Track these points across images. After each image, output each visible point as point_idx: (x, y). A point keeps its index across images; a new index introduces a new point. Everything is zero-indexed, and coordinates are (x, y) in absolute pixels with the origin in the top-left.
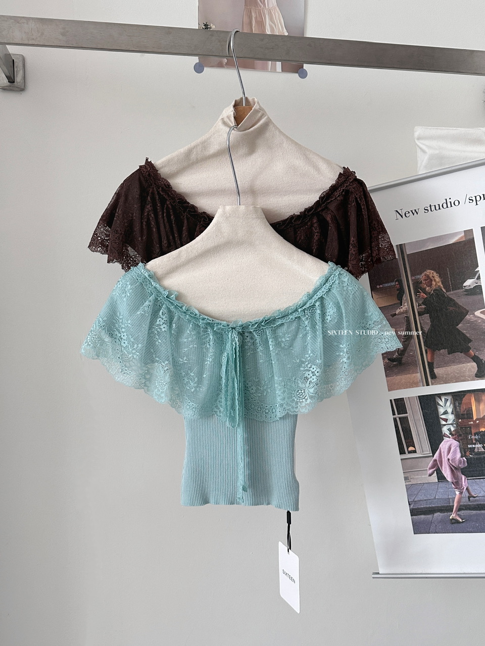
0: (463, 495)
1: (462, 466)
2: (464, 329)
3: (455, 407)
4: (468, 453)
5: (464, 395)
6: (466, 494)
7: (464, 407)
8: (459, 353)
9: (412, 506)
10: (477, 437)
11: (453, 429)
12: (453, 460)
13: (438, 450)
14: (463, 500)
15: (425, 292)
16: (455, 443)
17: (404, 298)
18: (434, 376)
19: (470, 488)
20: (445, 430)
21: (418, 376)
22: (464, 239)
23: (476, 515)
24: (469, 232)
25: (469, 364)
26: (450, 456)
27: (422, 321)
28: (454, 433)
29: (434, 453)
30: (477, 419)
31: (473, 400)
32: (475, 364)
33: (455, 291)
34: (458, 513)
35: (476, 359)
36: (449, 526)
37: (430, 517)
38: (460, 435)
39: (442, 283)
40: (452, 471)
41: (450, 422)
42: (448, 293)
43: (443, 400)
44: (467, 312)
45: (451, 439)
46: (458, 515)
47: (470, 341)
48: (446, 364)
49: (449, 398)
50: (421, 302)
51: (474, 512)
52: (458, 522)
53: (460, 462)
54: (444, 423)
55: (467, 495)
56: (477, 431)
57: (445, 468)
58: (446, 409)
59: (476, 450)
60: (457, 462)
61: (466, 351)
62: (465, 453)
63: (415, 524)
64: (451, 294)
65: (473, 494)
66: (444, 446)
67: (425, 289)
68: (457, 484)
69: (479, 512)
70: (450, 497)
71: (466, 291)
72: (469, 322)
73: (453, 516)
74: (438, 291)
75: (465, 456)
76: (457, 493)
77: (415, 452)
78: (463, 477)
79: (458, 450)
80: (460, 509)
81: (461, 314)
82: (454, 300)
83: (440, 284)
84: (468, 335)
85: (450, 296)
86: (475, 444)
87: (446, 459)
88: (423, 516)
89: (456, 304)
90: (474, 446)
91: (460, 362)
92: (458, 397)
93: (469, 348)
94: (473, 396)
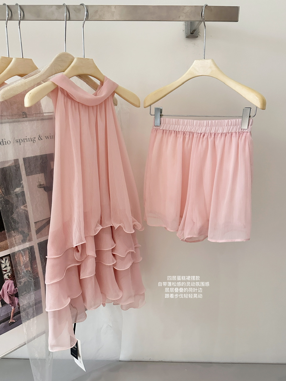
0: (16, 308)
1: (15, 293)
13: (2, 290)
16: (12, 281)
19: (19, 303)
20: (6, 277)
26: (8, 290)
40: (10, 297)
41: (8, 271)
46: (14, 319)
49: (8, 258)
54: (4, 272)
55: (18, 307)
57: (6, 297)
58: (6, 264)
60: (13, 291)
64: (7, 197)
68: (13, 303)
71: (16, 195)
73: (11, 321)
76: (13, 308)
78: (16, 298)
79: (13, 285)
80: (14, 316)
82: (9, 201)
87: (6, 292)
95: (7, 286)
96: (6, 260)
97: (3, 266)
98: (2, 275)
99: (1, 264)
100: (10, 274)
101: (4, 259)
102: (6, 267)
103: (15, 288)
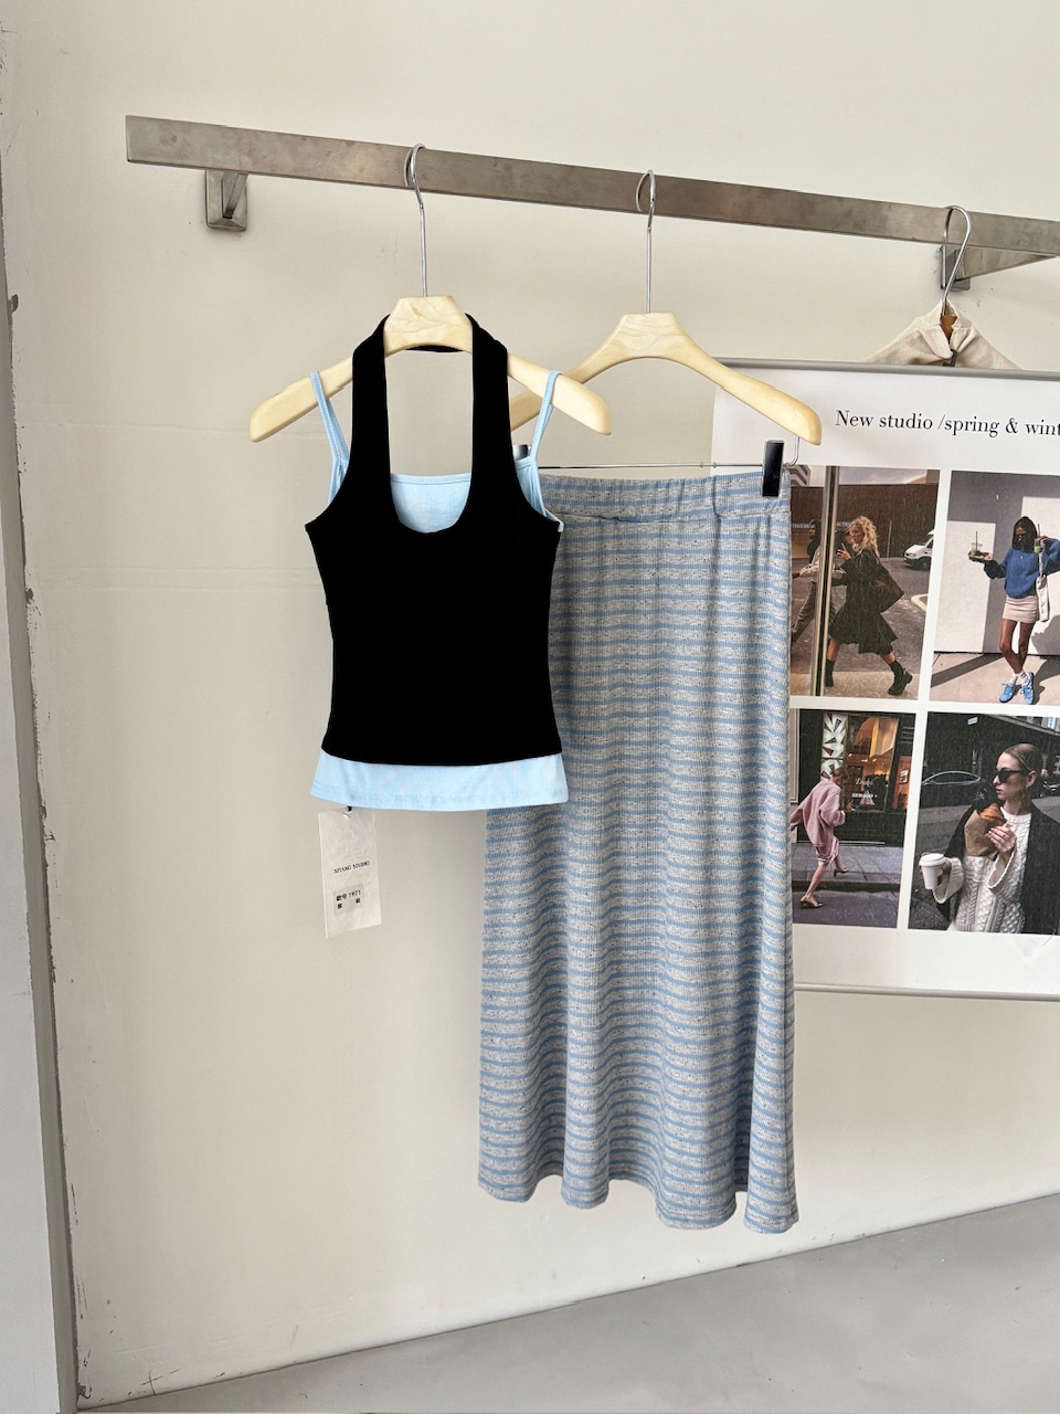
0: (828, 868)
1: (836, 823)
2: (890, 619)
3: (848, 734)
5: (866, 719)
6: (832, 866)
7: (860, 736)
8: (874, 655)
10: (868, 783)
11: (837, 766)
12: (827, 813)
13: (808, 797)
15: (850, 550)
16: (835, 789)
17: (817, 553)
18: (830, 683)
19: (840, 858)
20: (826, 767)
21: (807, 677)
22: (924, 482)
23: (840, 898)
24: (933, 474)
25: (883, 673)
26: (823, 807)
27: (834, 595)
28: (837, 772)
29: (801, 799)
30: (874, 757)
31: (876, 728)
32: (891, 675)
33: (892, 559)
34: (814, 893)
35: (896, 668)
38: (846, 777)
39: (878, 542)
40: (821, 829)
41: (835, 755)
42: (881, 559)
43: (834, 720)
44: (902, 594)
45: (830, 781)
46: (815, 896)
47: (895, 638)
48: (852, 667)
49: (844, 720)
50: (839, 565)
51: (838, 894)
52: (811, 906)
53: (836, 817)
54: (826, 755)
55: (834, 867)
56: (871, 774)
57: (812, 823)
58: (834, 735)
59: (862, 802)
60: (831, 817)
61: (884, 651)
62: (846, 804)
64: (886, 562)
65: (843, 867)
66: (817, 791)
67: (851, 545)
68: (823, 850)
69: (844, 894)
70: (808, 869)
71: (908, 561)
72: (900, 610)
74: (868, 552)
75: (845, 809)
76: (821, 864)
78: (835, 839)
79: (837, 799)
81: (893, 594)
82: (887, 572)
83: (874, 543)
84: (894, 629)
85: (884, 565)
87: (817, 811)
89: (888, 579)
90: (860, 795)
91: (873, 668)
92: (856, 719)
93: (891, 649)
94: (877, 722)
96: (839, 722)
97: (827, 736)
99: (825, 730)
102: (833, 741)
103: (840, 809)
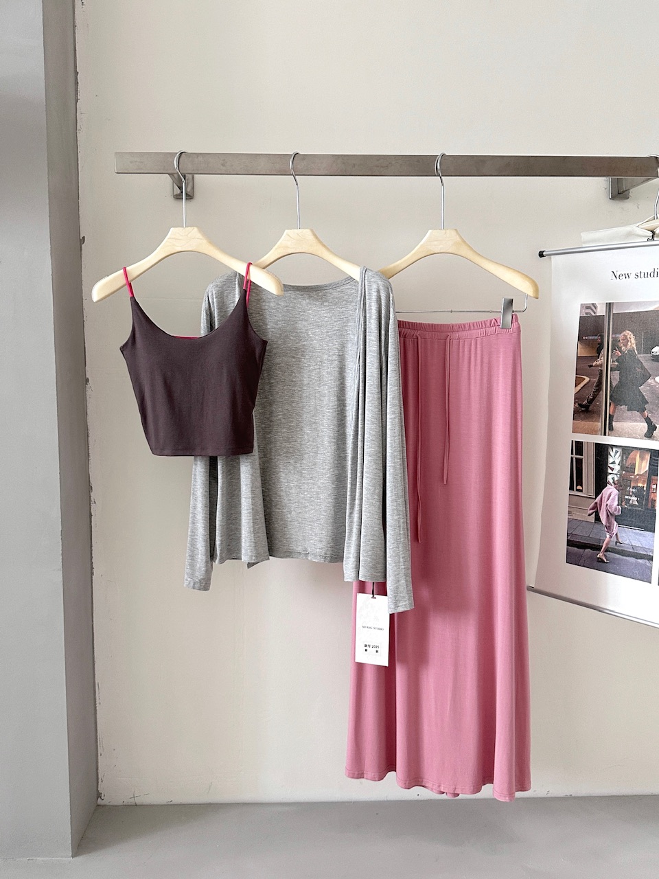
0: (612, 539)
1: (616, 513)
3: (622, 460)
4: (623, 504)
5: (632, 451)
6: (614, 539)
7: (629, 461)
8: (636, 412)
9: (569, 537)
10: (634, 490)
12: (611, 506)
13: (600, 495)
14: (611, 543)
15: (620, 351)
16: (615, 492)
17: (602, 352)
18: (611, 428)
19: (619, 535)
20: (610, 478)
21: (599, 425)
23: (619, 559)
27: (612, 377)
28: (616, 482)
29: (597, 495)
30: (637, 475)
31: (638, 457)
32: (646, 425)
33: (644, 355)
34: (605, 553)
35: (648, 421)
36: (596, 563)
37: (582, 550)
38: (621, 486)
39: (636, 346)
45: (613, 487)
46: (605, 555)
47: (647, 402)
48: (624, 419)
50: (615, 359)
51: (618, 556)
52: (603, 561)
53: (616, 509)
54: (610, 471)
55: (616, 540)
56: (635, 485)
57: (603, 512)
58: (614, 459)
59: (631, 502)
60: (613, 509)
61: (642, 410)
63: (568, 553)
65: (620, 540)
67: (621, 348)
68: (609, 528)
69: (621, 557)
71: (653, 356)
73: (600, 555)
74: (631, 352)
75: (621, 505)
76: (608, 536)
77: (581, 491)
78: (615, 523)
79: (617, 499)
80: (607, 551)
83: (634, 346)
84: (646, 397)
85: (640, 359)
86: (631, 496)
87: (605, 504)
88: (576, 549)
90: (630, 497)
91: (636, 421)
93: (645, 409)
94: (639, 453)
95: (608, 493)
96: (617, 452)
97: (611, 460)
98: (607, 474)
99: (609, 456)
100: (616, 479)
101: (614, 450)
102: (614, 463)
103: (618, 505)
